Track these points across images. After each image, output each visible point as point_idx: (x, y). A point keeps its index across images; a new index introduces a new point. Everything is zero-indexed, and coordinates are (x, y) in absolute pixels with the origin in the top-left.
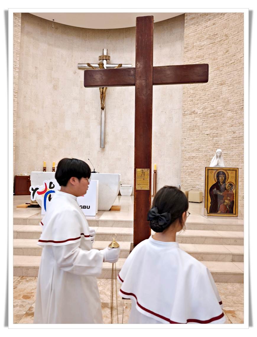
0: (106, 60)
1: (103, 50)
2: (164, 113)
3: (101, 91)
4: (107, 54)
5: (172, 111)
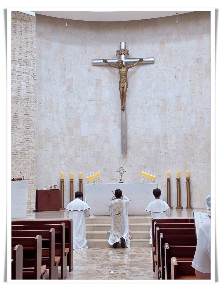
0: (124, 54)
1: (121, 43)
2: (194, 112)
3: (121, 91)
4: (125, 48)
5: (203, 110)
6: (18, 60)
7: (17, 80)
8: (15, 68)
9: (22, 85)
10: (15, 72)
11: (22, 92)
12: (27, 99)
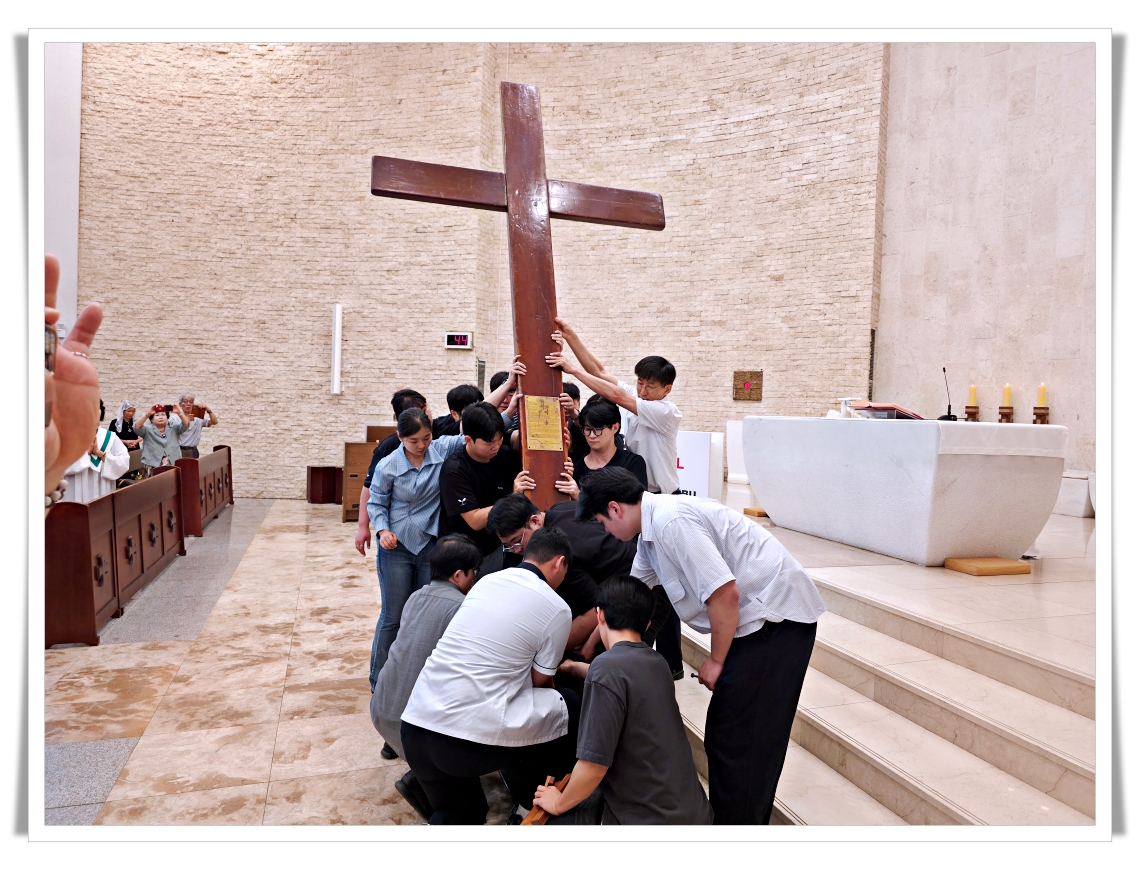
6: (825, 78)
7: (821, 135)
8: (816, 104)
9: (836, 144)
10: (818, 114)
11: (835, 164)
12: (847, 181)
